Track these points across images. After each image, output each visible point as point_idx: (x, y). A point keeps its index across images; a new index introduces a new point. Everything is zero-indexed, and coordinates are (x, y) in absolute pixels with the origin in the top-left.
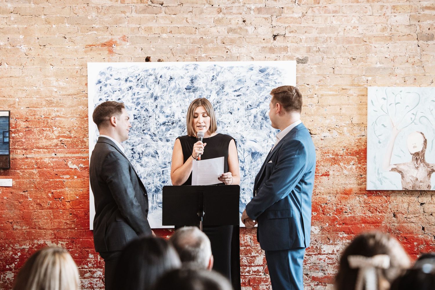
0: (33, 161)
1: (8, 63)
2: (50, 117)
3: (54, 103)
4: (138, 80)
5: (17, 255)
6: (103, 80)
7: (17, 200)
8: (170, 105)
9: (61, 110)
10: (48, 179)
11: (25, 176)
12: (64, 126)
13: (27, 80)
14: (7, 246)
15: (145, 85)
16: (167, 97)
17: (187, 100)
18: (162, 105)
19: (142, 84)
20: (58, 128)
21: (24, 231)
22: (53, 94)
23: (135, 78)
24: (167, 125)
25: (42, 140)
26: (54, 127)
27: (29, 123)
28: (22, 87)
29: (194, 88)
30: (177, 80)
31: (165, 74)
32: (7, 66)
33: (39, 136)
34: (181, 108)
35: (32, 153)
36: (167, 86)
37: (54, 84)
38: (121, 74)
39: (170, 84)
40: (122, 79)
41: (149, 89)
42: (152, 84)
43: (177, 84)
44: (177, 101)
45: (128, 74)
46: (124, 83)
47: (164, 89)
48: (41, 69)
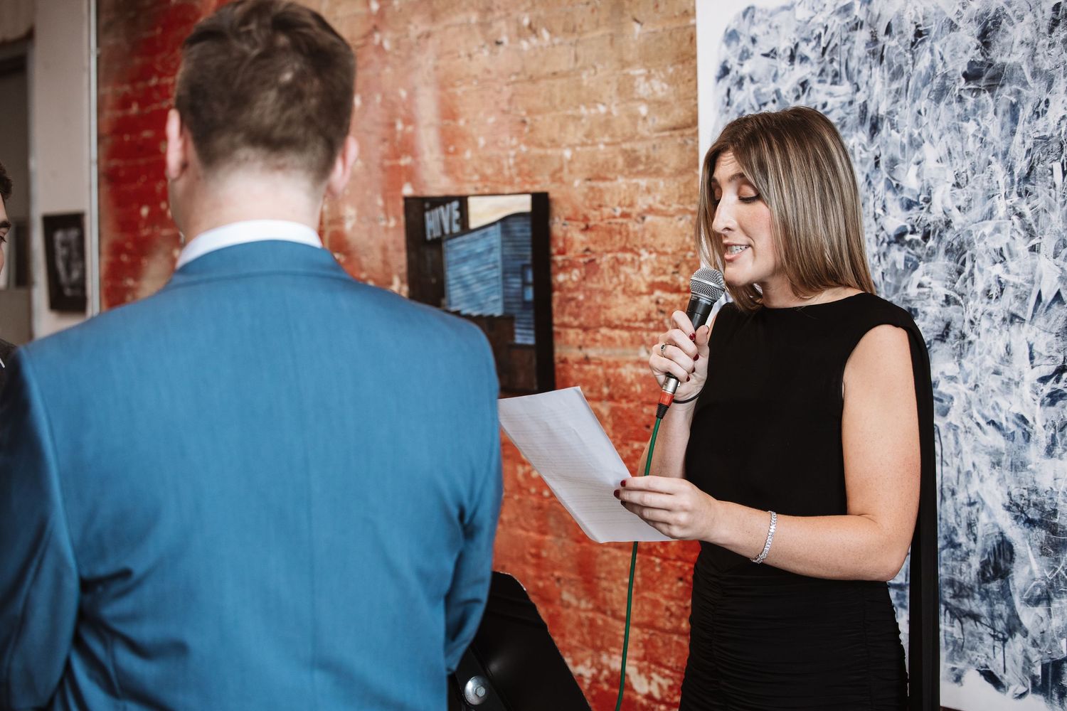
0: (600, 371)
2: (634, 215)
3: (641, 162)
4: (823, 53)
6: (733, 62)
8: (917, 156)
9: (656, 185)
10: (630, 442)
12: (663, 245)
13: (585, 83)
15: (843, 69)
16: (905, 115)
17: (970, 127)
18: (894, 154)
19: (836, 66)
20: (651, 253)
21: (583, 615)
22: (639, 129)
23: (814, 43)
24: (911, 241)
25: (616, 296)
26: (643, 251)
27: (591, 237)
28: (576, 107)
29: (990, 72)
30: (936, 39)
31: (900, 17)
32: (546, 35)
33: (611, 282)
34: (952, 165)
35: (598, 344)
36: (905, 69)
37: (643, 89)
38: (778, 32)
39: (917, 58)
40: (780, 51)
41: (855, 86)
42: (863, 64)
43: (938, 57)
44: (939, 133)
45: (797, 30)
46: (787, 67)
47: (898, 82)
48: (612, 41)
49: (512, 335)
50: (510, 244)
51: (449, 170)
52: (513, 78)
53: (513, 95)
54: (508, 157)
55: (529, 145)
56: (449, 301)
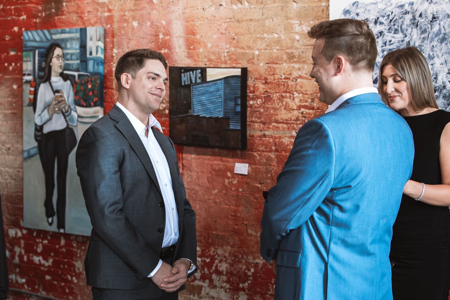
0: (271, 140)
1: (248, 2)
2: (291, 79)
3: (296, 58)
4: (390, 22)
5: (250, 271)
7: (253, 195)
8: (432, 62)
9: (303, 68)
11: (262, 161)
12: (306, 91)
13: (267, 25)
14: (240, 256)
15: (399, 28)
16: (427, 47)
19: (396, 27)
20: (299, 94)
22: (295, 44)
23: (386, 18)
25: (281, 110)
26: (295, 93)
27: (268, 86)
28: (262, 34)
30: (441, 20)
31: (426, 11)
32: (247, 4)
33: (278, 105)
34: (447, 66)
35: (270, 130)
36: (428, 30)
37: (297, 29)
38: (369, 12)
39: (433, 27)
40: (370, 20)
41: (405, 35)
42: (409, 27)
43: (442, 27)
44: (442, 54)
45: (378, 12)
46: (373, 26)
47: (424, 35)
48: (282, 8)
49: (228, 125)
50: (229, 88)
51: (190, 56)
52: (228, 20)
53: (228, 27)
54: (224, 52)
55: (236, 48)
56: (193, 111)
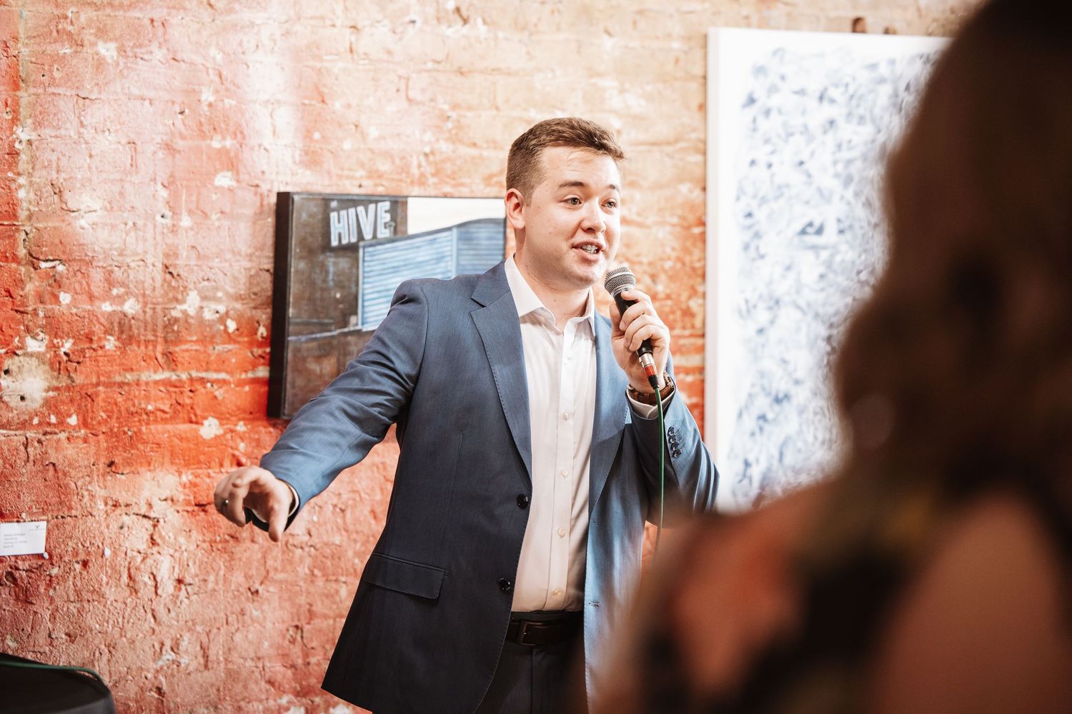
1: (488, 20)
6: (760, 94)
19: (861, 111)
32: (482, 29)
37: (615, 101)
38: (808, 75)
40: (810, 91)
45: (827, 75)
46: (816, 105)
48: (579, 48)
50: (472, 252)
51: (311, 159)
53: (430, 84)
54: (419, 153)
55: (454, 143)
56: (363, 318)
